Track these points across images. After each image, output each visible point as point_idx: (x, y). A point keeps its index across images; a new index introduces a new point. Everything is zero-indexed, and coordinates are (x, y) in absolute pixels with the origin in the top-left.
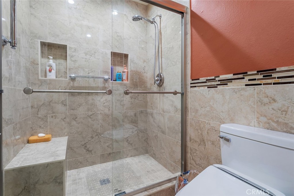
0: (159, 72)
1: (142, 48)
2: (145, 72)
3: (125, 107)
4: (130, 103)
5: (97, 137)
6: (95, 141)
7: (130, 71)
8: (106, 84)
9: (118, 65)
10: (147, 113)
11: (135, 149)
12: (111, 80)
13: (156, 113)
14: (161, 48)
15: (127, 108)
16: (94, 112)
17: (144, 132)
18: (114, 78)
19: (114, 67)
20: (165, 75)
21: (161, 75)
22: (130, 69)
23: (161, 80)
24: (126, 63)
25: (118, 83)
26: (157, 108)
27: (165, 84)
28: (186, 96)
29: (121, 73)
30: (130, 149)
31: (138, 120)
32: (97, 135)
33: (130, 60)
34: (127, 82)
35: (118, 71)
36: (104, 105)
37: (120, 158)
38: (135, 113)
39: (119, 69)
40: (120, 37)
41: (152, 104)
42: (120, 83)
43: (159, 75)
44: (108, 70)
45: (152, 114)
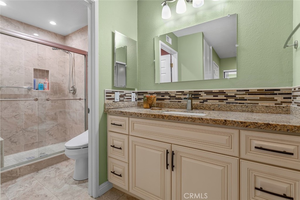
0: (73, 85)
1: (61, 66)
2: (63, 84)
3: (47, 109)
4: (51, 105)
5: (21, 132)
6: (19, 134)
7: (51, 83)
8: (30, 92)
9: (40, 78)
10: (65, 112)
11: (55, 139)
12: (34, 89)
13: (72, 112)
14: (75, 69)
15: (48, 109)
16: (19, 113)
17: (62, 126)
18: (36, 87)
19: (36, 80)
20: (76, 87)
21: (75, 87)
22: (50, 81)
23: (74, 90)
24: (47, 77)
25: (41, 92)
26: (72, 108)
27: (77, 93)
28: (87, 101)
29: (43, 84)
30: (51, 139)
31: (58, 118)
32: (21, 130)
33: (51, 74)
34: (48, 90)
35: (40, 82)
36: (28, 107)
37: (43, 146)
38: (55, 112)
39: (41, 81)
40: (42, 58)
41: (69, 106)
42: (42, 91)
43: (73, 87)
44: (31, 82)
45: (69, 113)
